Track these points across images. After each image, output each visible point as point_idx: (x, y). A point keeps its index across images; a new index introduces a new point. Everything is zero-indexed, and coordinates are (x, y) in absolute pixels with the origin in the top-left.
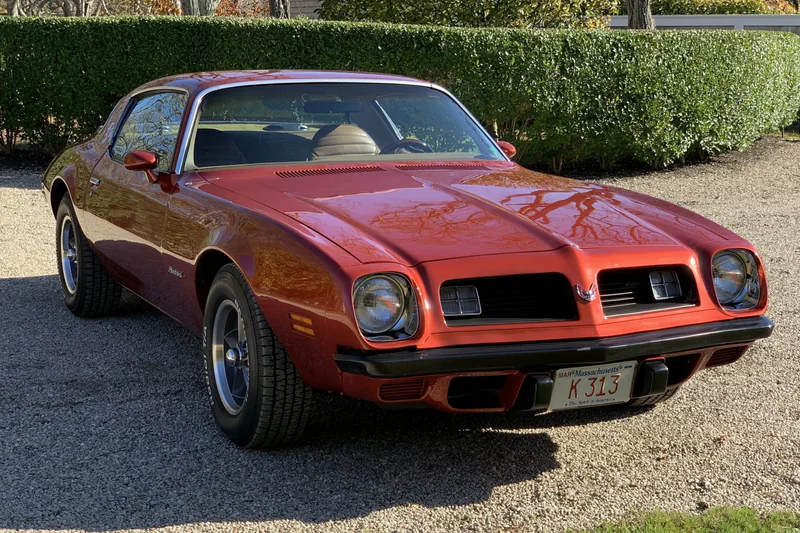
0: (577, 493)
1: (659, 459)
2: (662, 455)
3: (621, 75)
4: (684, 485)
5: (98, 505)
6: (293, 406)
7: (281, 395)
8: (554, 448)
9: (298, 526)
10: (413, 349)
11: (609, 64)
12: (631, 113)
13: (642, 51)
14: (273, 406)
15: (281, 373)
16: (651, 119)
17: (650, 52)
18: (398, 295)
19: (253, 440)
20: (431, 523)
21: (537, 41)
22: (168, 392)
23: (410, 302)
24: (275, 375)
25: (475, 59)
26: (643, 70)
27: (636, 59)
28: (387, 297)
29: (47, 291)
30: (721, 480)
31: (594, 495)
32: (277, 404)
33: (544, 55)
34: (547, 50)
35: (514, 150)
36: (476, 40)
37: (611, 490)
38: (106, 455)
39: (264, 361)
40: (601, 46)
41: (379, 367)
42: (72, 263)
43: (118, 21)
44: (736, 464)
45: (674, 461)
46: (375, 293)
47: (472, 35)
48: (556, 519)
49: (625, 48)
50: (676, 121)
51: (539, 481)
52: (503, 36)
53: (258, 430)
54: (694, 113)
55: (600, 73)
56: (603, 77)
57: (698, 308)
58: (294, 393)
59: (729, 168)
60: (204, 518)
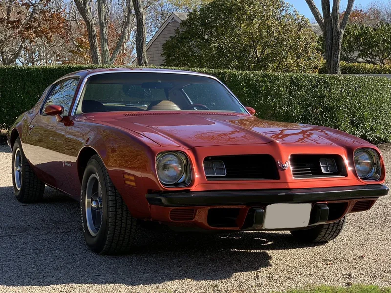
0: (280, 277)
1: (327, 264)
2: (329, 262)
3: (322, 97)
4: (340, 276)
5: (16, 275)
6: (126, 229)
7: (119, 222)
8: (270, 258)
9: (124, 287)
10: (188, 191)
11: (315, 91)
12: (328, 117)
13: (333, 84)
14: (115, 229)
15: (119, 210)
16: (339, 121)
17: (338, 85)
18: (181, 163)
19: (104, 249)
20: (197, 287)
21: (277, 78)
22: (63, 232)
23: (187, 168)
24: (116, 212)
25: (244, 86)
26: (334, 94)
27: (330, 88)
28: (175, 164)
29: (7, 192)
30: (361, 274)
31: (289, 278)
32: (117, 228)
33: (280, 85)
34: (282, 83)
35: (254, 111)
36: (244, 77)
37: (299, 277)
38: (24, 256)
39: (110, 204)
40: (311, 81)
41: (169, 200)
42: (20, 174)
43: (57, 68)
44: (370, 267)
45: (336, 265)
46: (168, 163)
47: (242, 74)
48: (266, 288)
49: (324, 83)
50: (352, 122)
51: (259, 271)
52: (258, 75)
53: (106, 242)
54: (362, 119)
55: (311, 95)
56: (313, 97)
57: (346, 178)
58: (126, 222)
59: (382, 149)
60: (72, 282)
